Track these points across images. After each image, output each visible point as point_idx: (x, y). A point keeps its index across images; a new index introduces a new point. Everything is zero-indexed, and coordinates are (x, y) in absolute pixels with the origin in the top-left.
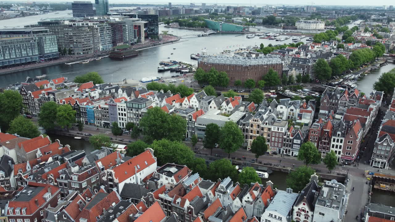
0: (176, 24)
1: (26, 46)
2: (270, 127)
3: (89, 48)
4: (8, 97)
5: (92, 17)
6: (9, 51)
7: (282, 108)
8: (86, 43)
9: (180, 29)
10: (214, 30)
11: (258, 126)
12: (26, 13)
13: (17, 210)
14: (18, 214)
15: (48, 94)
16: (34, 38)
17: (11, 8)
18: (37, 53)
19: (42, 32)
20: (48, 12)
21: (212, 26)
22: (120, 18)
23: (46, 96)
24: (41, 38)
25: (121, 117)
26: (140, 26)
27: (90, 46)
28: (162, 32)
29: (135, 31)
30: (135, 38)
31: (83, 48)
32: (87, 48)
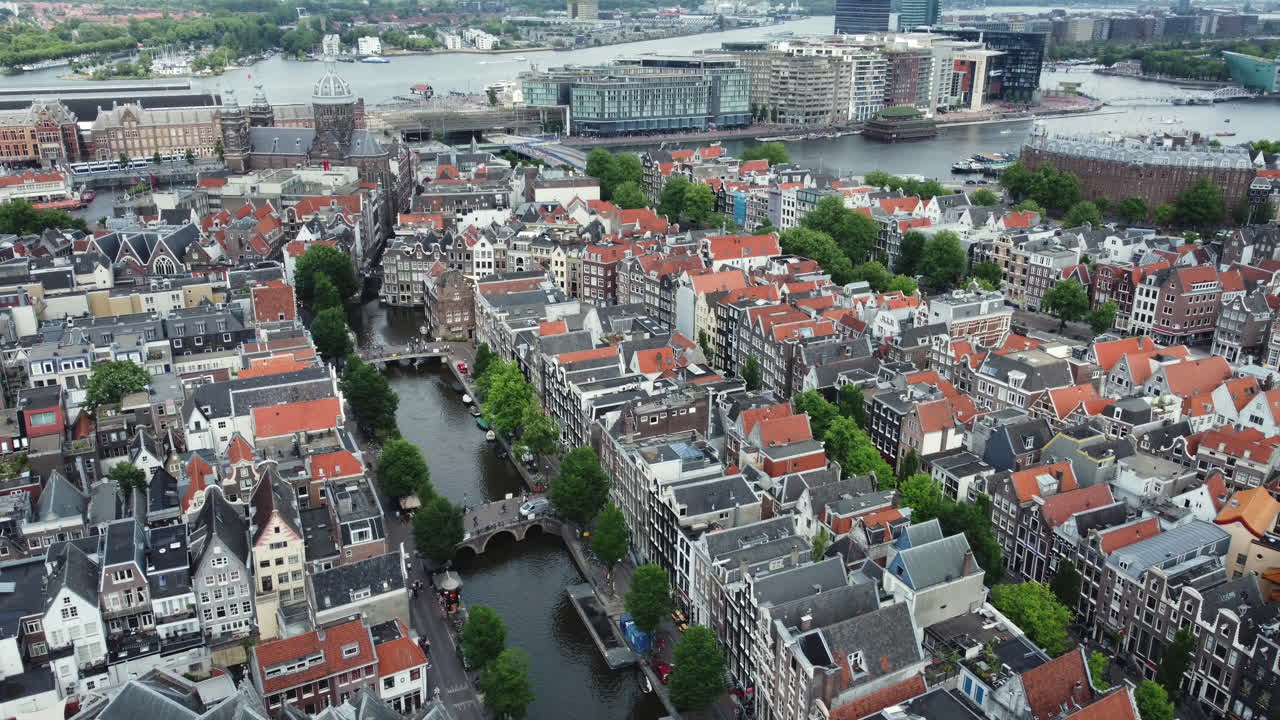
0: (1133, 65)
1: (685, 94)
2: (1027, 254)
3: (822, 109)
4: (622, 164)
5: (852, 36)
6: (652, 101)
7: (1114, 242)
8: (815, 97)
9: (1143, 80)
10: (1250, 88)
11: (1008, 251)
12: (728, 22)
13: (593, 255)
14: (593, 260)
15: (684, 167)
16: (704, 78)
17: (700, 7)
18: (704, 111)
19: (721, 65)
20: (789, 18)
21: (1244, 72)
22: (920, 41)
23: (680, 171)
24: (717, 79)
25: (786, 217)
26: (973, 64)
27: (823, 105)
28: (1061, 84)
29: (956, 76)
30: (954, 93)
31: (807, 109)
32: (816, 109)
